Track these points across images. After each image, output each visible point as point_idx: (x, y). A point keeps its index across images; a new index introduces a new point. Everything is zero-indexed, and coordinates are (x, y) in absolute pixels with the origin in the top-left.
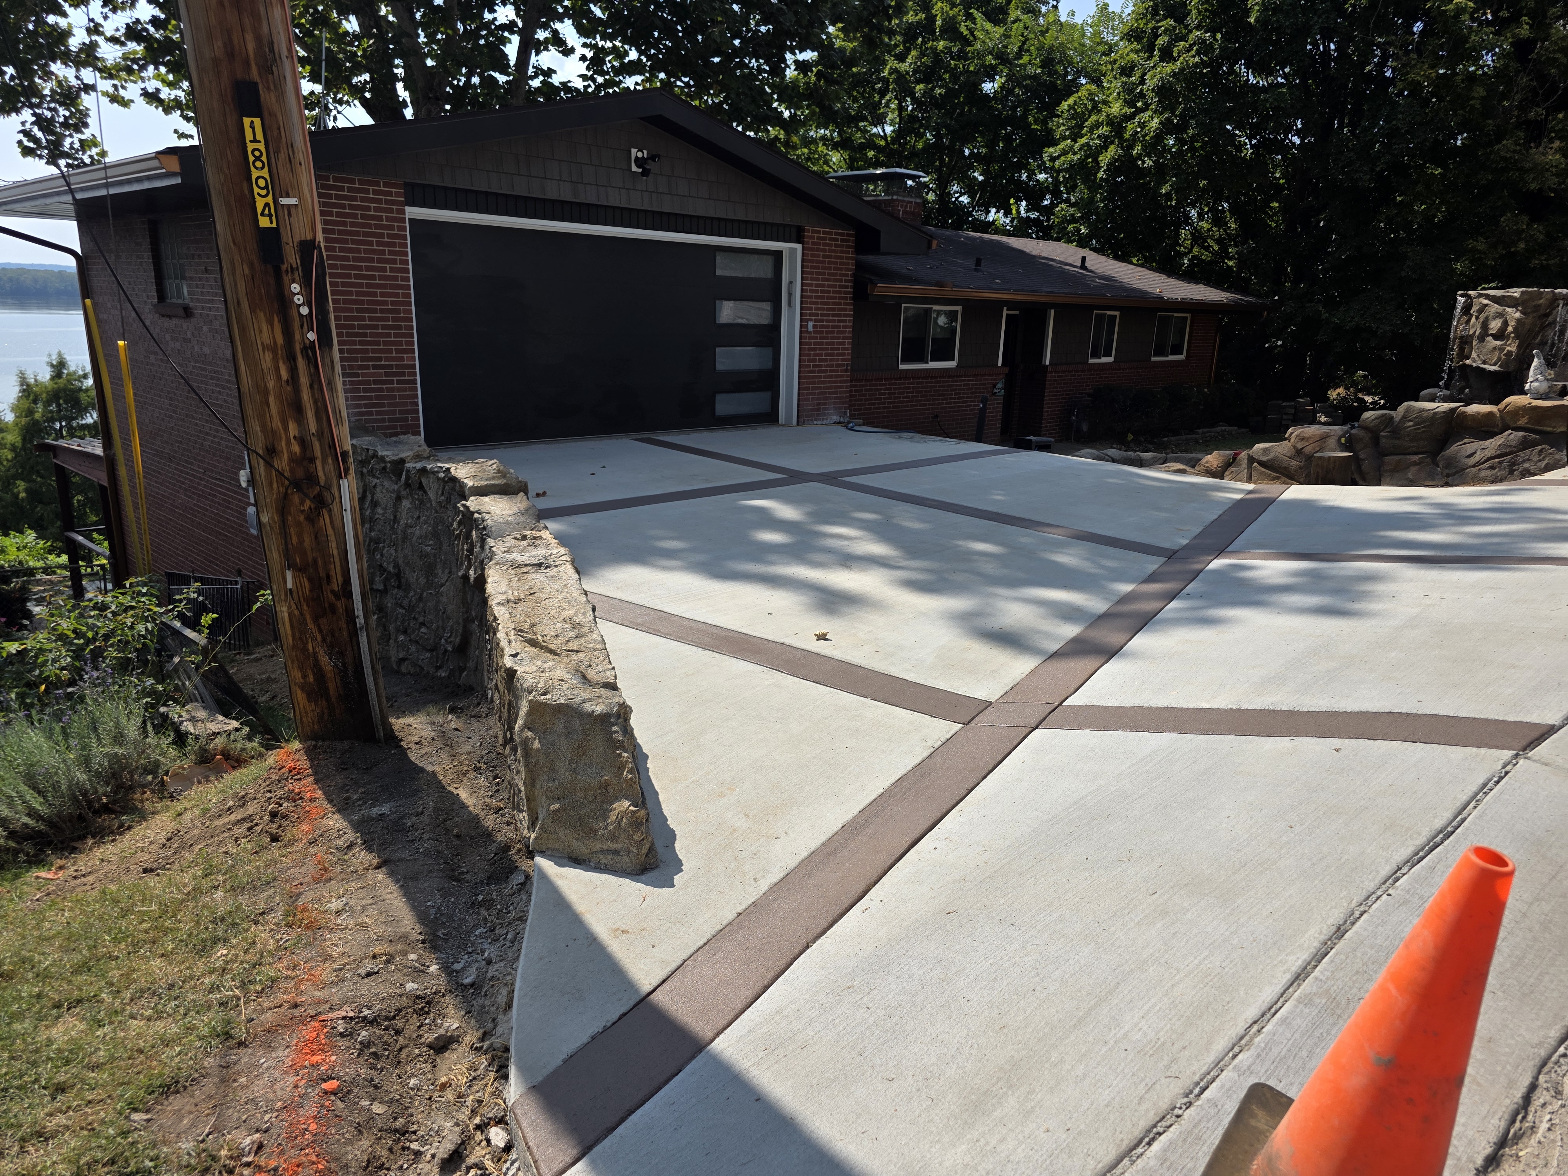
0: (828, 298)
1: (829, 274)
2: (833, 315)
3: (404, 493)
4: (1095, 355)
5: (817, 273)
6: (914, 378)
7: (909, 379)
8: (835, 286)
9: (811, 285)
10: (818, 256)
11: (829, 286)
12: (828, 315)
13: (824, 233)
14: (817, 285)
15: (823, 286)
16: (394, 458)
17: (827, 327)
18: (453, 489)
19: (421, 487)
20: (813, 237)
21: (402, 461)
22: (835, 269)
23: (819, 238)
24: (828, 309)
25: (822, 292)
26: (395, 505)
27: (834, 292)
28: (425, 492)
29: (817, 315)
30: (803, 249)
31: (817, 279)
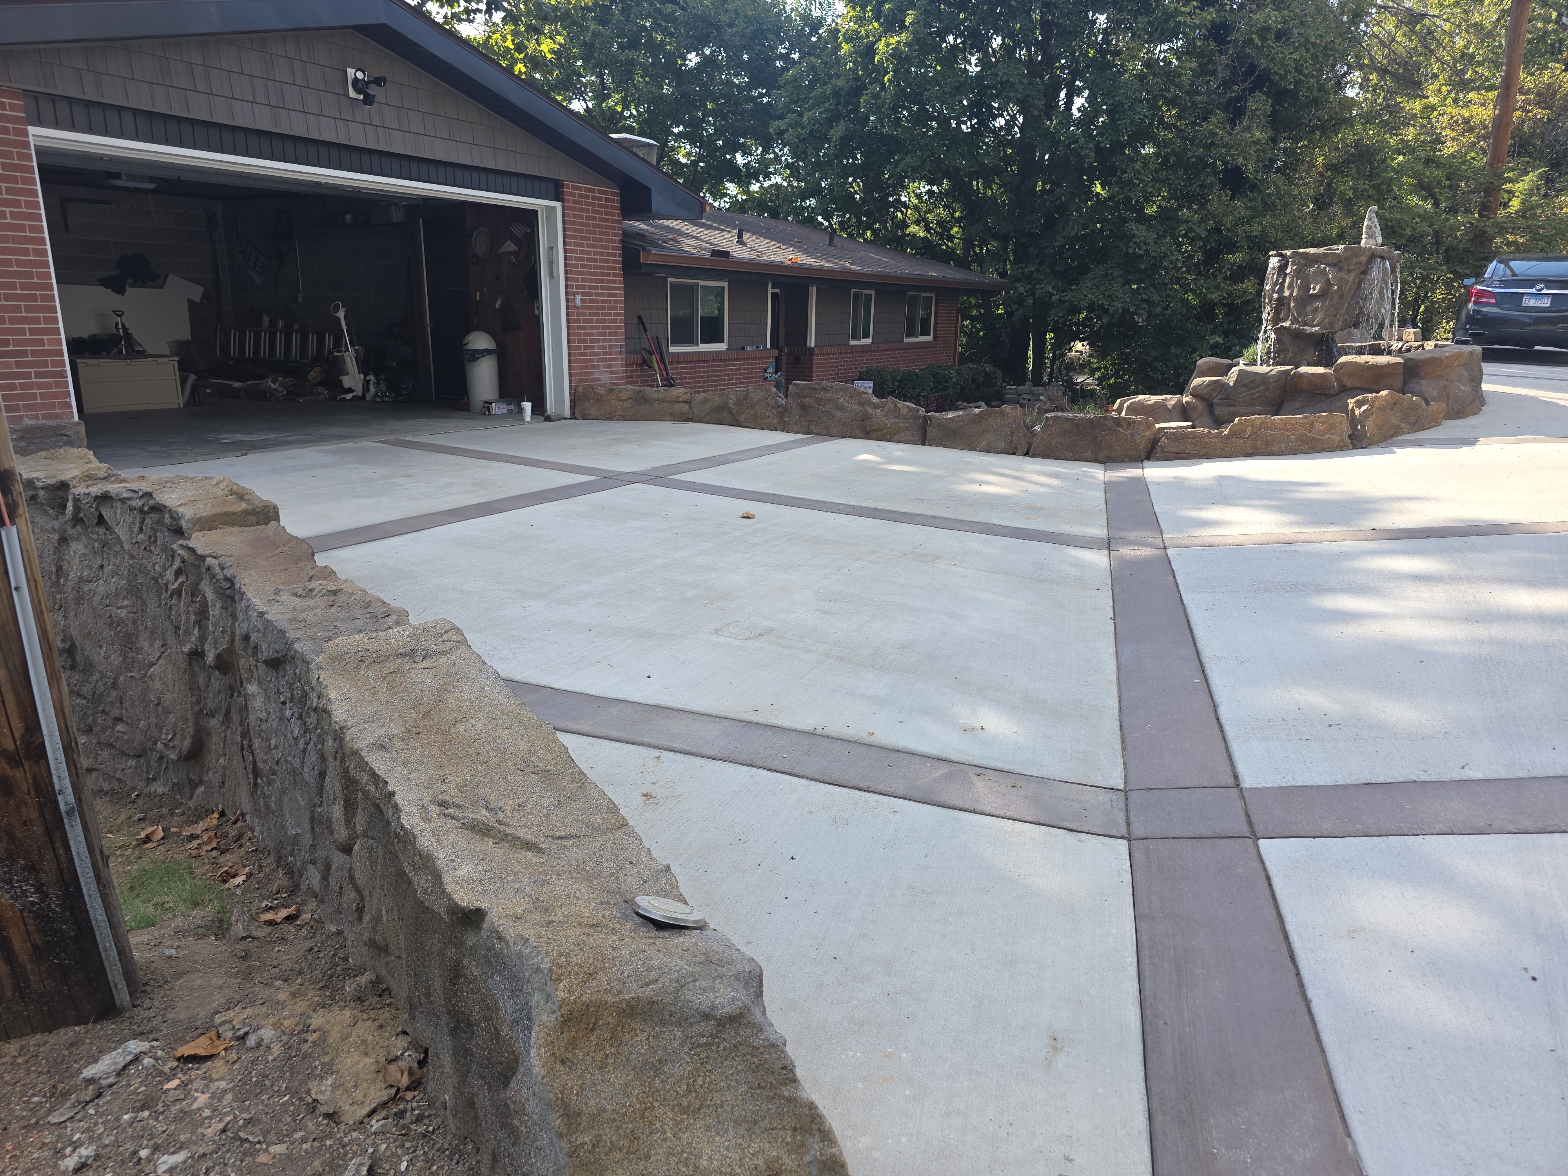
0: (596, 267)
1: (595, 239)
2: (603, 288)
3: (71, 532)
4: (855, 336)
5: (581, 238)
6: (686, 362)
7: (681, 363)
8: (602, 254)
9: (575, 251)
10: (581, 217)
11: (595, 253)
12: (597, 288)
13: (586, 190)
14: (582, 252)
15: (589, 253)
16: (49, 482)
17: (597, 301)
18: (160, 522)
19: (101, 520)
20: (573, 195)
21: (63, 486)
22: (601, 233)
23: (580, 196)
24: (597, 281)
25: (588, 260)
26: (57, 550)
27: (602, 261)
28: (108, 528)
29: (584, 287)
30: (563, 208)
31: (582, 245)
